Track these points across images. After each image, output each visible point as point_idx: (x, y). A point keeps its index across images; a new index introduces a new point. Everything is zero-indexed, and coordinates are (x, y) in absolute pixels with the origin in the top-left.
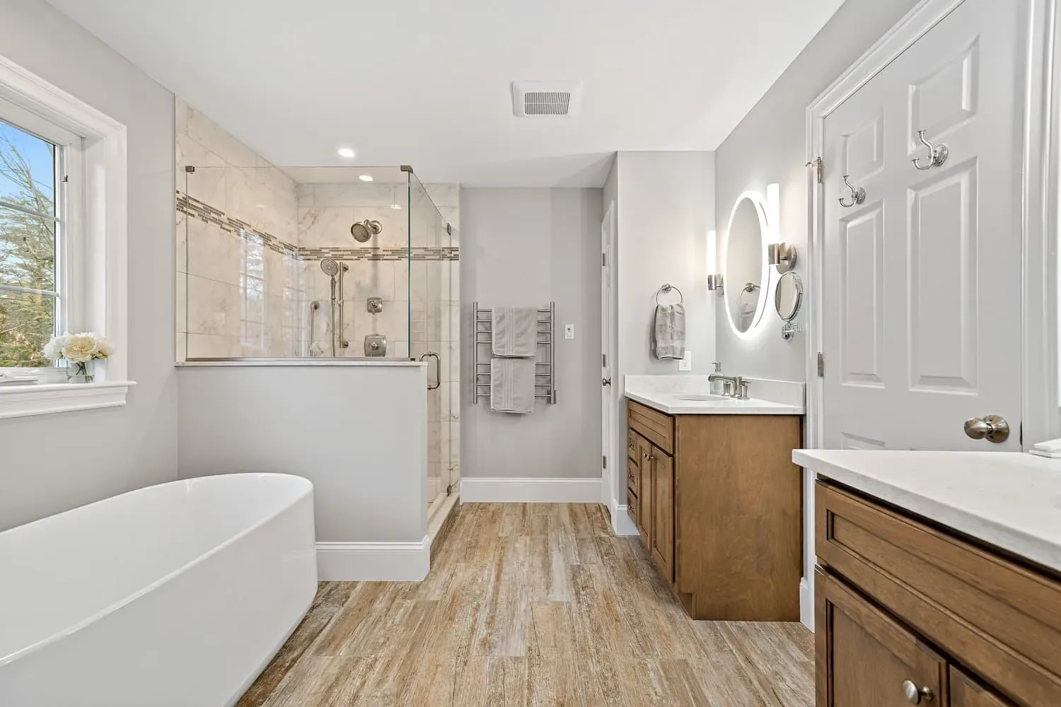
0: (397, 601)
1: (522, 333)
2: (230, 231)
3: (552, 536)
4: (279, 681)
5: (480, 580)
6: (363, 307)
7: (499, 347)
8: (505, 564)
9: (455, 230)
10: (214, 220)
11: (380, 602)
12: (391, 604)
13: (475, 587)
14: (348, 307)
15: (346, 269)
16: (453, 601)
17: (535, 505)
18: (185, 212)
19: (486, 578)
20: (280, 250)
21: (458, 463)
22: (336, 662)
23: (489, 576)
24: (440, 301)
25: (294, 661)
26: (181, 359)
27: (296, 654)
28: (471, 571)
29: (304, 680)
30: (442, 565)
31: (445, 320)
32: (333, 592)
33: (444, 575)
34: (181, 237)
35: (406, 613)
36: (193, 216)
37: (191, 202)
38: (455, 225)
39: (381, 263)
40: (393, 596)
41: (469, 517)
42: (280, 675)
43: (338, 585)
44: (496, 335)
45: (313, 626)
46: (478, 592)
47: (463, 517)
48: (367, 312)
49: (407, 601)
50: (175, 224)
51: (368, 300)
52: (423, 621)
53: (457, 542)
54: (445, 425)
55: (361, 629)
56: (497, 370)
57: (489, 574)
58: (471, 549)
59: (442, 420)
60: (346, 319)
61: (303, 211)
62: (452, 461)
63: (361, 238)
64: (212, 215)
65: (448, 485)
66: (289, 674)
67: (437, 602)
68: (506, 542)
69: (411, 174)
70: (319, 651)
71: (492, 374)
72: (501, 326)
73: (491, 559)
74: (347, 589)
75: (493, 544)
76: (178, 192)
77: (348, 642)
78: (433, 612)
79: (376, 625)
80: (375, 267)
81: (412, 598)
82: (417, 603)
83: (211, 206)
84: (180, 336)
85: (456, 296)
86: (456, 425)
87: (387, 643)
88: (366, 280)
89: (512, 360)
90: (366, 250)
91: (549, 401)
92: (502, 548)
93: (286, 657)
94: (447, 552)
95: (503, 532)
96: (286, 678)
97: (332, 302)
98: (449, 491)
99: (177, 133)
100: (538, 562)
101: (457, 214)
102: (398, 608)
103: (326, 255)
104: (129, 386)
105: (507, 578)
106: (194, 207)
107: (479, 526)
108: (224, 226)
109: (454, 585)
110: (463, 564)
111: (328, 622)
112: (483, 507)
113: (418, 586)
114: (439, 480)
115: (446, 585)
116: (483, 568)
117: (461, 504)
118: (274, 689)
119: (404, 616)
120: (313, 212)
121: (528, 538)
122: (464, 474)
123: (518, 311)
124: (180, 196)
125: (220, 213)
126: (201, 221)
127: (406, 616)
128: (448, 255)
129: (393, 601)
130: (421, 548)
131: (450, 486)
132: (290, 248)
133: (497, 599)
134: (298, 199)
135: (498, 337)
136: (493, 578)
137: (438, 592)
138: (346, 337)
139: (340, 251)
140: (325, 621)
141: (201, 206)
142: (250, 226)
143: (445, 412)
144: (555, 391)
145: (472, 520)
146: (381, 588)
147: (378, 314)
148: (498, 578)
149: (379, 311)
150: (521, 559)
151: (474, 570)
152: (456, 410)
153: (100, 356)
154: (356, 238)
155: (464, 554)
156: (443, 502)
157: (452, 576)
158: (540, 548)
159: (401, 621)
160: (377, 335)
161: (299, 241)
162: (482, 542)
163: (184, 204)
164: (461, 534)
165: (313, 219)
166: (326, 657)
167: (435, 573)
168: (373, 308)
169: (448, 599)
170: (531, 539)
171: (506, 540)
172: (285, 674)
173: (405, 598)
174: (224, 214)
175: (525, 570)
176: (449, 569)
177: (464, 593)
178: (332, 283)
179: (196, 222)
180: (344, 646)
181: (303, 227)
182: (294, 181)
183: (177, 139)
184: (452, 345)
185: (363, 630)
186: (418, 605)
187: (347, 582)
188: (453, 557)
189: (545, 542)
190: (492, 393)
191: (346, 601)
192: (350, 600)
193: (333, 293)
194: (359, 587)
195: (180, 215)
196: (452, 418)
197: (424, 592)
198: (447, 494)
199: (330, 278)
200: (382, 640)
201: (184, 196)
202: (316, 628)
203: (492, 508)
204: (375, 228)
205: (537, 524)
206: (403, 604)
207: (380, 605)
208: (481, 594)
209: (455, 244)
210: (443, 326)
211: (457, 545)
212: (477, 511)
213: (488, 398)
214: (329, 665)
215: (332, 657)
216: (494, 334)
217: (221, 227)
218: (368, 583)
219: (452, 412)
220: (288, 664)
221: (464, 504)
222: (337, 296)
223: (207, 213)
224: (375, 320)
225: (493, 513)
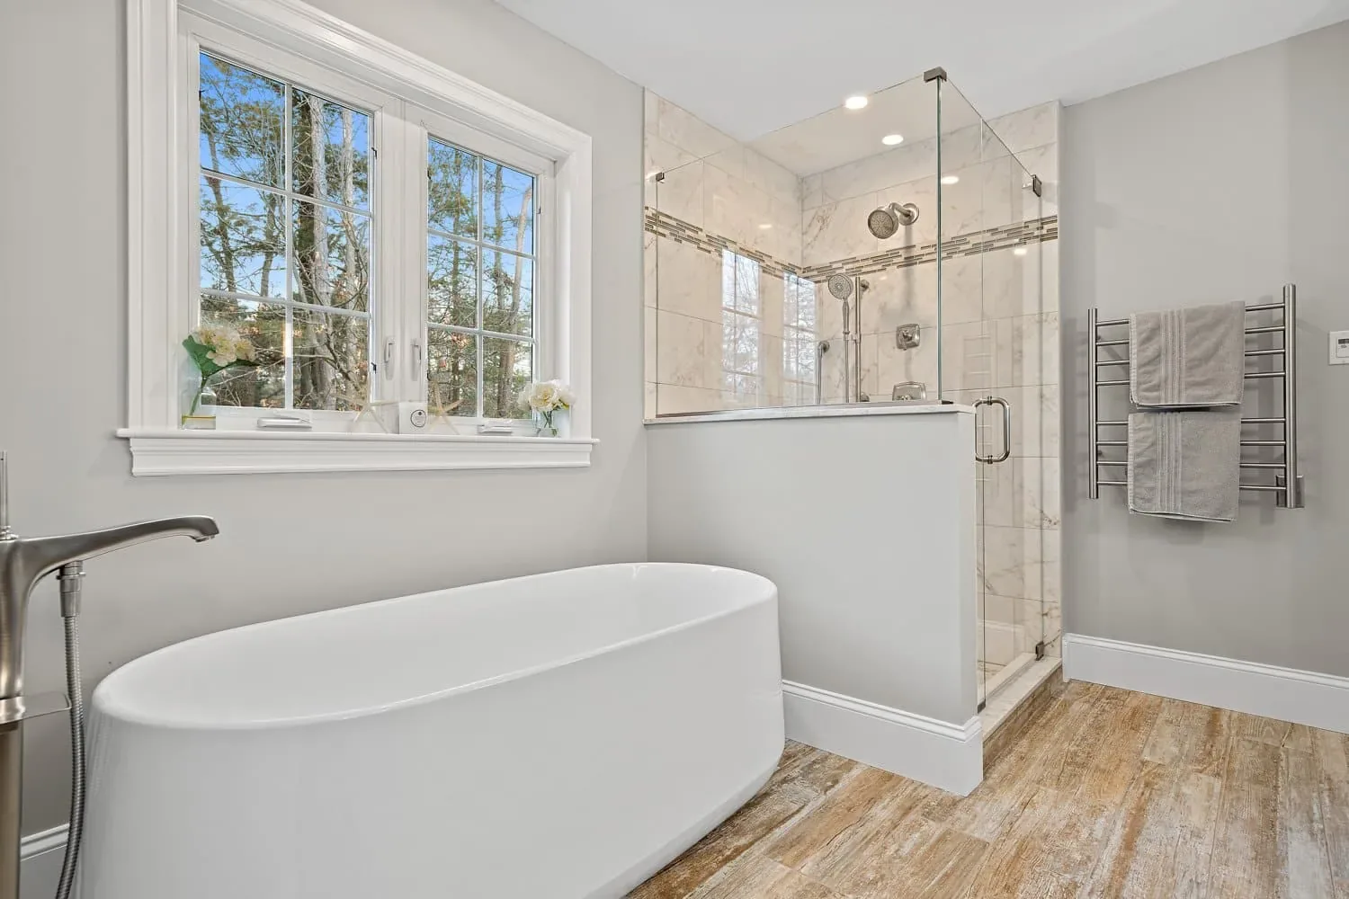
0: (912, 816)
1: (1206, 358)
2: (709, 252)
3: (1288, 796)
4: (711, 874)
5: (1084, 834)
6: (891, 340)
7: (1147, 390)
8: (1150, 820)
9: (1050, 185)
10: (689, 239)
11: (884, 808)
12: (901, 819)
13: (1071, 844)
14: (868, 343)
15: (865, 287)
16: (1018, 856)
17: (1243, 718)
18: (655, 232)
19: (1099, 833)
20: (777, 273)
21: (1059, 605)
22: (792, 881)
23: (1108, 832)
24: (1020, 315)
25: (738, 851)
26: (650, 415)
27: (743, 841)
28: (1068, 808)
29: (742, 888)
30: (1008, 780)
31: (1030, 347)
32: (817, 766)
33: (1008, 800)
34: (650, 264)
35: (922, 844)
36: (664, 235)
37: (662, 219)
38: (1050, 178)
39: (918, 268)
40: (908, 805)
41: (1078, 707)
42: (714, 865)
43: (826, 758)
44: (1140, 366)
45: (777, 808)
46: (1078, 857)
47: (1067, 705)
48: (897, 349)
49: (931, 822)
50: (643, 248)
51: (899, 329)
52: (953, 869)
53: (1045, 748)
54: (1032, 536)
55: (844, 841)
56: (1142, 434)
57: (1109, 828)
58: (1073, 767)
59: (1026, 525)
60: (865, 364)
61: (809, 214)
62: (1045, 600)
63: (883, 231)
64: (688, 233)
65: (1039, 641)
66: (725, 868)
67: (985, 845)
68: (1160, 776)
69: (942, 84)
70: (776, 850)
71: (1131, 441)
72: (1151, 351)
73: (1118, 800)
74: (838, 768)
75: (1126, 771)
76: (647, 208)
77: (819, 854)
78: (975, 861)
79: (867, 843)
80: (908, 277)
81: (941, 820)
82: (948, 832)
83: (686, 221)
84: (650, 387)
85: (1053, 306)
86: (1054, 537)
87: (879, 884)
88: (896, 301)
89: (1179, 416)
90: (894, 253)
91: (1281, 499)
92: (1147, 785)
93: (729, 840)
94: (1022, 758)
95: (1152, 752)
96: (720, 875)
97: (845, 338)
98: (1040, 651)
99: (647, 135)
100: (1242, 842)
101: (1054, 154)
102: (911, 829)
103: (838, 272)
104: (593, 444)
105: (1151, 849)
106: (665, 225)
107: (1098, 728)
108: (702, 245)
109: (1024, 827)
110: (1052, 791)
111: (798, 811)
112: (1112, 696)
113: (955, 803)
114: (1019, 629)
115: (1010, 821)
116: (1095, 811)
117: (1066, 680)
118: (700, 882)
119: (918, 849)
120: (820, 214)
121: (1218, 784)
122: (1071, 625)
123: (1193, 315)
124: (649, 213)
125: (697, 230)
126: (674, 242)
127: (924, 848)
128: (1037, 233)
129: (905, 814)
130: (962, 735)
131: (1042, 643)
132: (791, 269)
133: (1121, 887)
134: (802, 200)
135: (1142, 370)
136: (1116, 839)
137: (990, 825)
138: (865, 390)
139: (858, 261)
140: (795, 807)
141: (674, 223)
142: (735, 243)
143: (1031, 511)
144: (1298, 483)
145: (1085, 714)
146: (888, 784)
147: (914, 350)
148: (1129, 845)
149: (915, 345)
150: (1196, 820)
151: (1073, 809)
152: (1054, 507)
153: (562, 405)
154: (875, 234)
155: (1056, 772)
156: (1026, 668)
157: (1025, 805)
158: (1251, 811)
159: (912, 854)
160: (911, 383)
161: (803, 258)
162: (1101, 759)
163: (654, 222)
164: (1056, 735)
165: (820, 224)
166: (781, 866)
167: (992, 790)
168: (906, 340)
169: (1010, 847)
170: (1229, 788)
171: (1161, 771)
172: (722, 866)
173: (927, 815)
174: (701, 230)
175: (1203, 849)
176: (1021, 791)
177: (1045, 847)
178: (844, 309)
179: (667, 243)
180: (809, 859)
181: (808, 239)
182: (797, 176)
183: (646, 142)
184: (1044, 392)
185: (845, 845)
186: (948, 837)
187: (840, 758)
188: (1033, 772)
189: (1269, 805)
190: (1130, 481)
191: (833, 786)
192: (838, 786)
193: (846, 324)
194: (855, 772)
195: (649, 235)
196: (1046, 524)
197: (964, 816)
198: (1034, 655)
199: (841, 303)
200: (871, 875)
201: (654, 212)
202: (779, 813)
203: (1132, 703)
204: (908, 215)
205: (1245, 757)
206: (921, 825)
207: (882, 813)
208: (1083, 863)
209: (1051, 209)
210: (1026, 362)
211: (1044, 751)
212: (1098, 700)
213: (1122, 488)
214: (781, 881)
215: (789, 869)
216: (1134, 363)
217: (698, 247)
218: (873, 770)
219: (1046, 512)
220: (729, 853)
221: (1071, 681)
222: (852, 328)
223: (681, 231)
224: (909, 360)
225: (1135, 712)
